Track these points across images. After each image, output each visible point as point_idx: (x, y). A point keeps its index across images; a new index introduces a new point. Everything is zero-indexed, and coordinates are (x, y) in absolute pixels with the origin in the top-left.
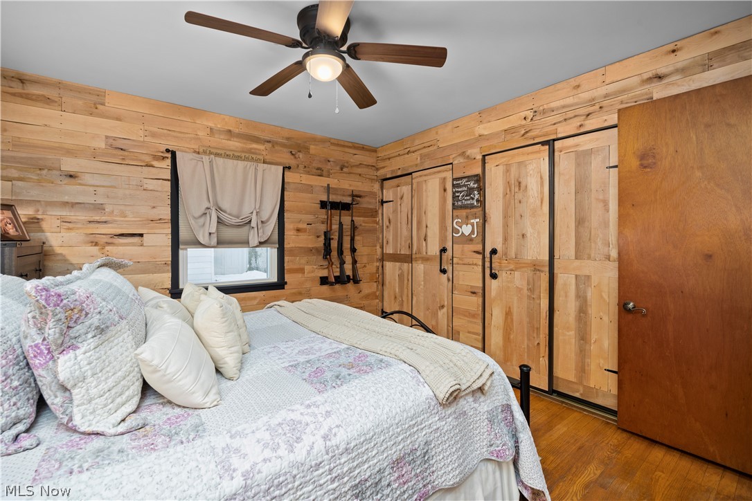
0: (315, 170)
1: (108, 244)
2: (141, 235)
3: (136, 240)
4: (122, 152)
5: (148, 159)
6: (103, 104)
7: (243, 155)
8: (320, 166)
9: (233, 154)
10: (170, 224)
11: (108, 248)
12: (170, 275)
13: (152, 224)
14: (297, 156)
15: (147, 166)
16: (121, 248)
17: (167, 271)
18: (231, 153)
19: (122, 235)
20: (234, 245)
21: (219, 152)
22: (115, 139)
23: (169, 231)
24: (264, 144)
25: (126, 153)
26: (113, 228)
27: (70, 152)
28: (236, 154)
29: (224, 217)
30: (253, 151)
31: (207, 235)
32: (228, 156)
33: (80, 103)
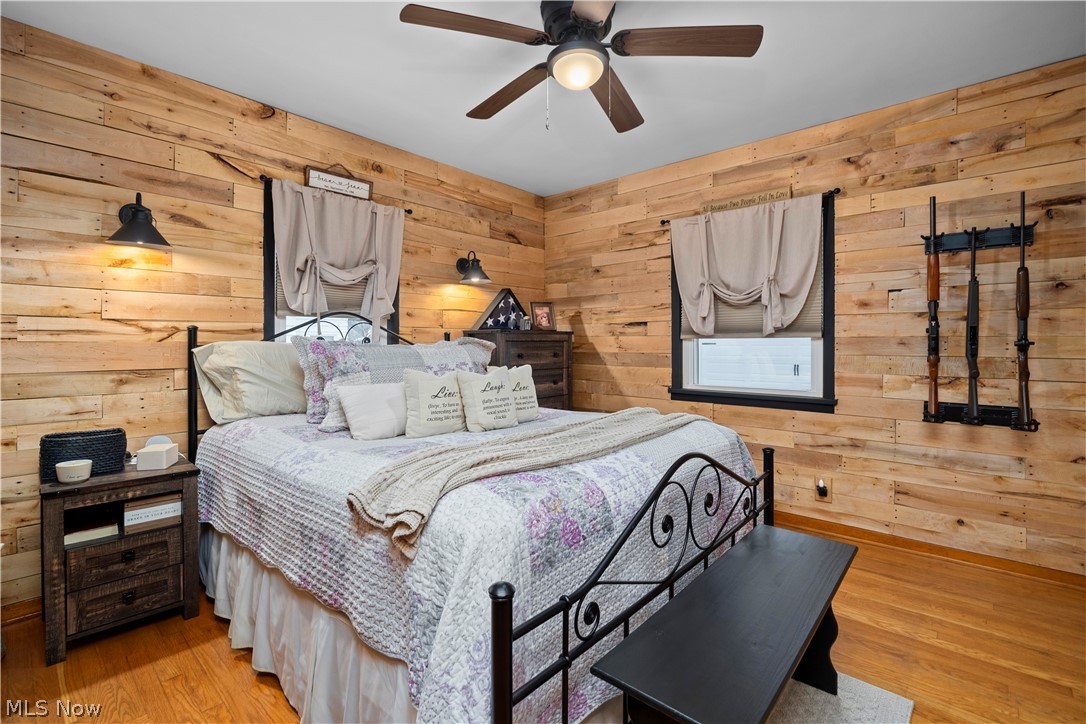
0: (910, 177)
1: (622, 333)
2: (645, 323)
3: (640, 329)
4: (630, 237)
5: (650, 237)
6: (616, 194)
7: (756, 196)
8: (924, 162)
9: (742, 201)
10: (670, 310)
11: (621, 338)
12: (670, 370)
13: (656, 311)
14: (862, 162)
15: (650, 245)
16: (630, 338)
17: (668, 366)
18: (739, 200)
19: (631, 324)
20: (745, 334)
21: (723, 203)
22: (625, 225)
23: (670, 317)
24: (793, 167)
25: (633, 237)
26: (623, 317)
27: (597, 249)
28: (746, 198)
29: (723, 293)
30: (774, 184)
31: (700, 320)
32: (735, 206)
33: (602, 200)
